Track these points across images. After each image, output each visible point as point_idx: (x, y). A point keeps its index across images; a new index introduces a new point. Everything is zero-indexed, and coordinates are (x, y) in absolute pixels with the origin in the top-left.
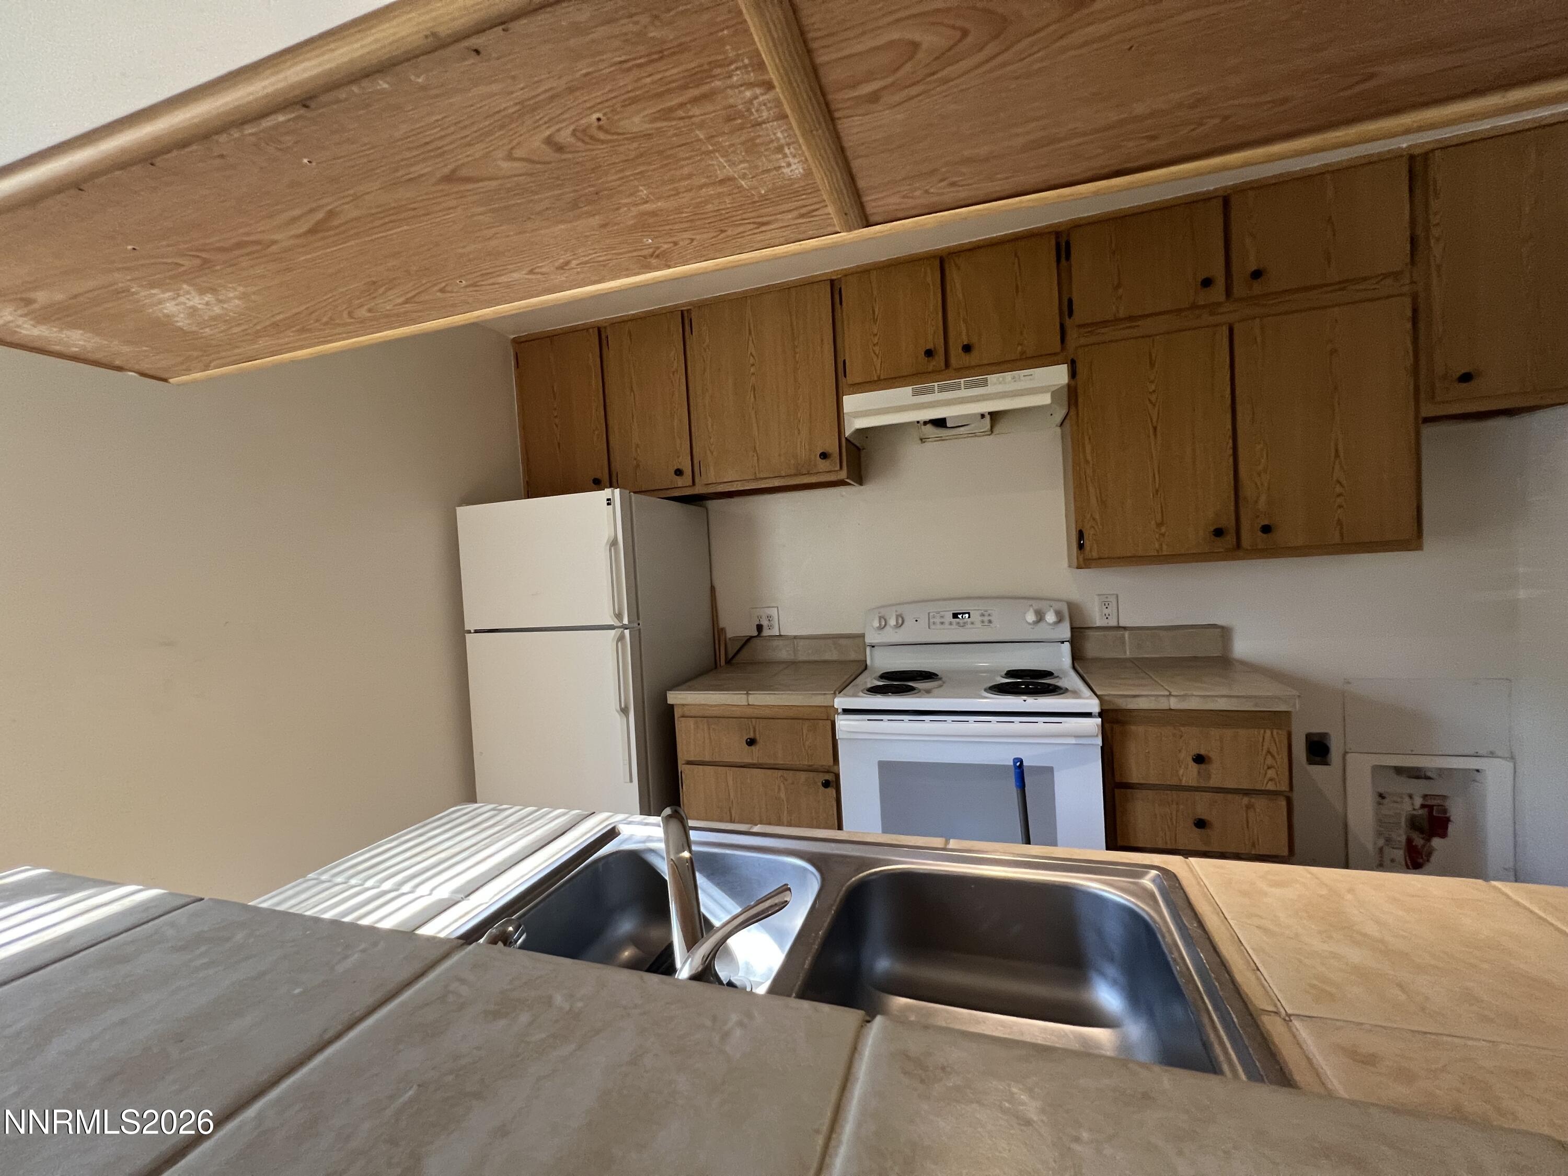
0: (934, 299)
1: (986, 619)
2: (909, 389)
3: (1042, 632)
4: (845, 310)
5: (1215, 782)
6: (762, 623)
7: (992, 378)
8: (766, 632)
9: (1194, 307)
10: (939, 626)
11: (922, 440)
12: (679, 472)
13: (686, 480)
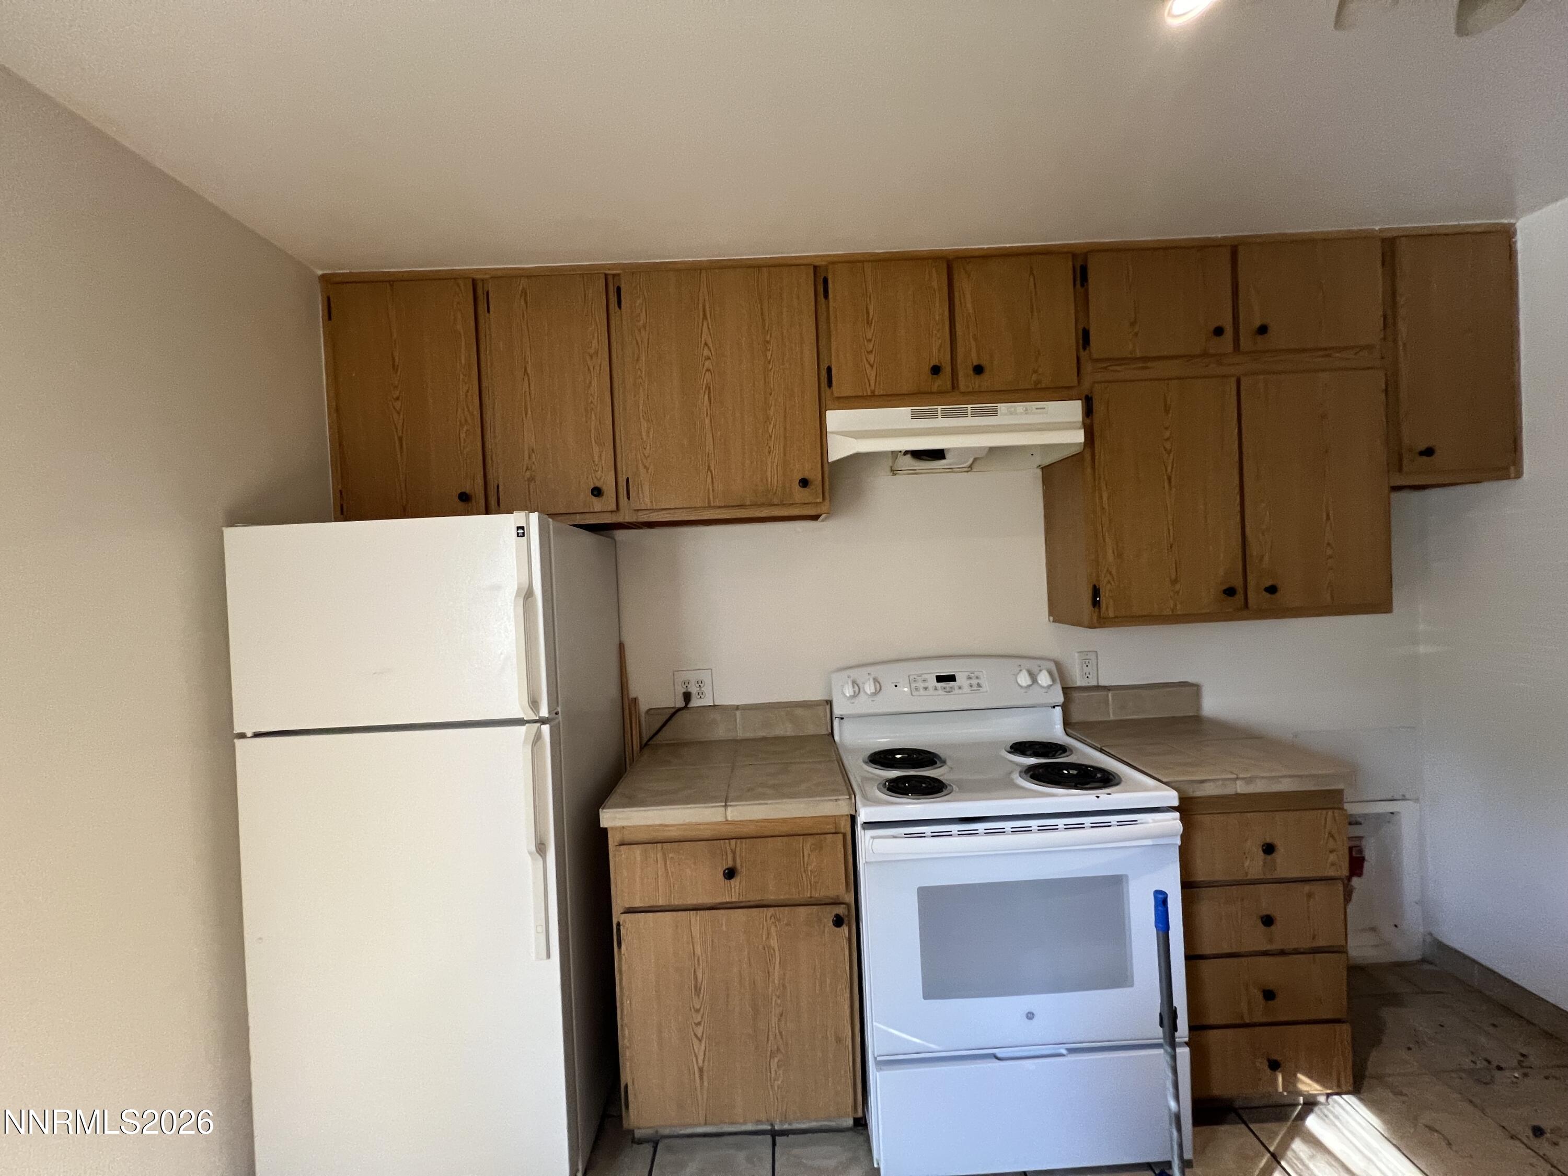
0: (940, 310)
1: (974, 682)
2: (905, 411)
3: (1037, 696)
4: (831, 303)
5: (1281, 873)
6: (689, 690)
7: (1002, 407)
8: (695, 703)
9: (1205, 354)
10: (922, 692)
11: (894, 472)
12: (597, 492)
13: (608, 501)
